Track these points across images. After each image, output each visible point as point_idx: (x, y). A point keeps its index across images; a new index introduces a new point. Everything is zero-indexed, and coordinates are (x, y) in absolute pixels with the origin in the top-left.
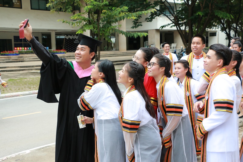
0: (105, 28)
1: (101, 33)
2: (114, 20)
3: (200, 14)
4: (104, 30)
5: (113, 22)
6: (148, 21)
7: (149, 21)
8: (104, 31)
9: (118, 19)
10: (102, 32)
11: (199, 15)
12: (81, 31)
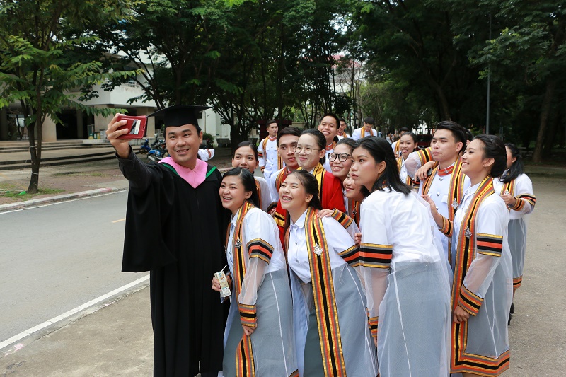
0: (53, 98)
1: (44, 107)
2: (68, 83)
3: (196, 82)
4: (50, 101)
5: (66, 87)
6: (105, 90)
7: (108, 90)
8: (49, 103)
9: (76, 83)
10: (46, 105)
11: (194, 83)
12: (4, 102)
